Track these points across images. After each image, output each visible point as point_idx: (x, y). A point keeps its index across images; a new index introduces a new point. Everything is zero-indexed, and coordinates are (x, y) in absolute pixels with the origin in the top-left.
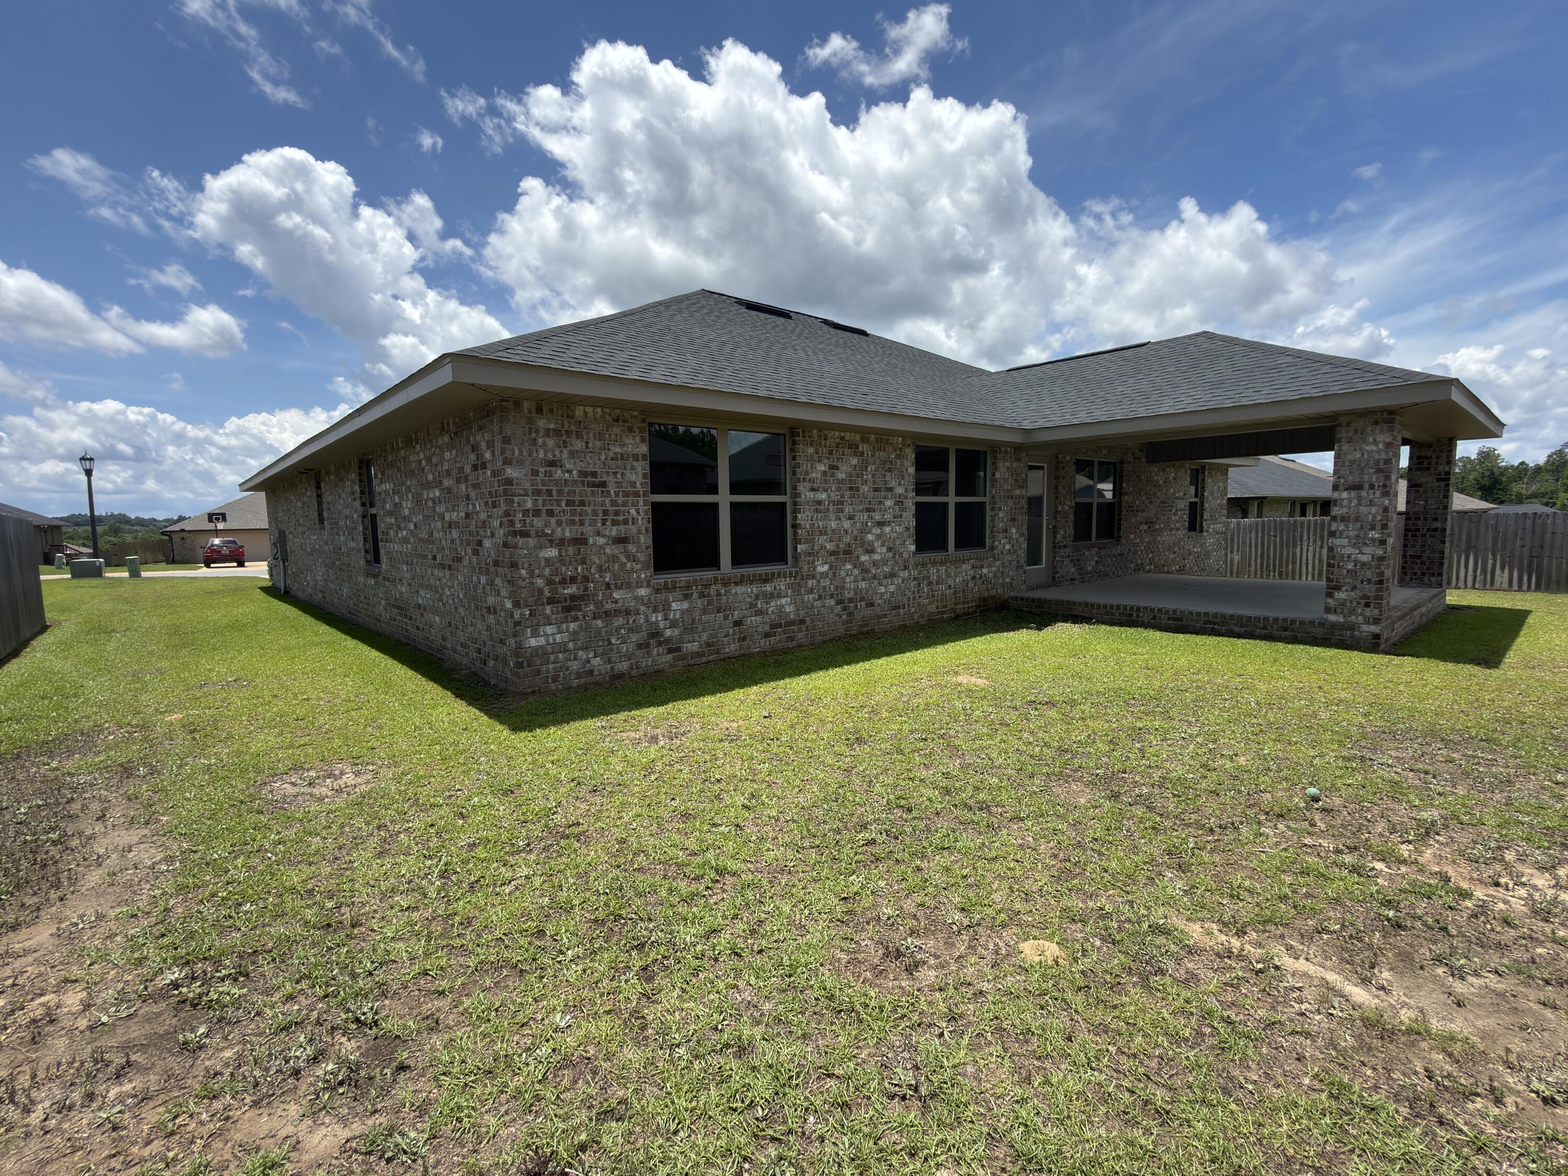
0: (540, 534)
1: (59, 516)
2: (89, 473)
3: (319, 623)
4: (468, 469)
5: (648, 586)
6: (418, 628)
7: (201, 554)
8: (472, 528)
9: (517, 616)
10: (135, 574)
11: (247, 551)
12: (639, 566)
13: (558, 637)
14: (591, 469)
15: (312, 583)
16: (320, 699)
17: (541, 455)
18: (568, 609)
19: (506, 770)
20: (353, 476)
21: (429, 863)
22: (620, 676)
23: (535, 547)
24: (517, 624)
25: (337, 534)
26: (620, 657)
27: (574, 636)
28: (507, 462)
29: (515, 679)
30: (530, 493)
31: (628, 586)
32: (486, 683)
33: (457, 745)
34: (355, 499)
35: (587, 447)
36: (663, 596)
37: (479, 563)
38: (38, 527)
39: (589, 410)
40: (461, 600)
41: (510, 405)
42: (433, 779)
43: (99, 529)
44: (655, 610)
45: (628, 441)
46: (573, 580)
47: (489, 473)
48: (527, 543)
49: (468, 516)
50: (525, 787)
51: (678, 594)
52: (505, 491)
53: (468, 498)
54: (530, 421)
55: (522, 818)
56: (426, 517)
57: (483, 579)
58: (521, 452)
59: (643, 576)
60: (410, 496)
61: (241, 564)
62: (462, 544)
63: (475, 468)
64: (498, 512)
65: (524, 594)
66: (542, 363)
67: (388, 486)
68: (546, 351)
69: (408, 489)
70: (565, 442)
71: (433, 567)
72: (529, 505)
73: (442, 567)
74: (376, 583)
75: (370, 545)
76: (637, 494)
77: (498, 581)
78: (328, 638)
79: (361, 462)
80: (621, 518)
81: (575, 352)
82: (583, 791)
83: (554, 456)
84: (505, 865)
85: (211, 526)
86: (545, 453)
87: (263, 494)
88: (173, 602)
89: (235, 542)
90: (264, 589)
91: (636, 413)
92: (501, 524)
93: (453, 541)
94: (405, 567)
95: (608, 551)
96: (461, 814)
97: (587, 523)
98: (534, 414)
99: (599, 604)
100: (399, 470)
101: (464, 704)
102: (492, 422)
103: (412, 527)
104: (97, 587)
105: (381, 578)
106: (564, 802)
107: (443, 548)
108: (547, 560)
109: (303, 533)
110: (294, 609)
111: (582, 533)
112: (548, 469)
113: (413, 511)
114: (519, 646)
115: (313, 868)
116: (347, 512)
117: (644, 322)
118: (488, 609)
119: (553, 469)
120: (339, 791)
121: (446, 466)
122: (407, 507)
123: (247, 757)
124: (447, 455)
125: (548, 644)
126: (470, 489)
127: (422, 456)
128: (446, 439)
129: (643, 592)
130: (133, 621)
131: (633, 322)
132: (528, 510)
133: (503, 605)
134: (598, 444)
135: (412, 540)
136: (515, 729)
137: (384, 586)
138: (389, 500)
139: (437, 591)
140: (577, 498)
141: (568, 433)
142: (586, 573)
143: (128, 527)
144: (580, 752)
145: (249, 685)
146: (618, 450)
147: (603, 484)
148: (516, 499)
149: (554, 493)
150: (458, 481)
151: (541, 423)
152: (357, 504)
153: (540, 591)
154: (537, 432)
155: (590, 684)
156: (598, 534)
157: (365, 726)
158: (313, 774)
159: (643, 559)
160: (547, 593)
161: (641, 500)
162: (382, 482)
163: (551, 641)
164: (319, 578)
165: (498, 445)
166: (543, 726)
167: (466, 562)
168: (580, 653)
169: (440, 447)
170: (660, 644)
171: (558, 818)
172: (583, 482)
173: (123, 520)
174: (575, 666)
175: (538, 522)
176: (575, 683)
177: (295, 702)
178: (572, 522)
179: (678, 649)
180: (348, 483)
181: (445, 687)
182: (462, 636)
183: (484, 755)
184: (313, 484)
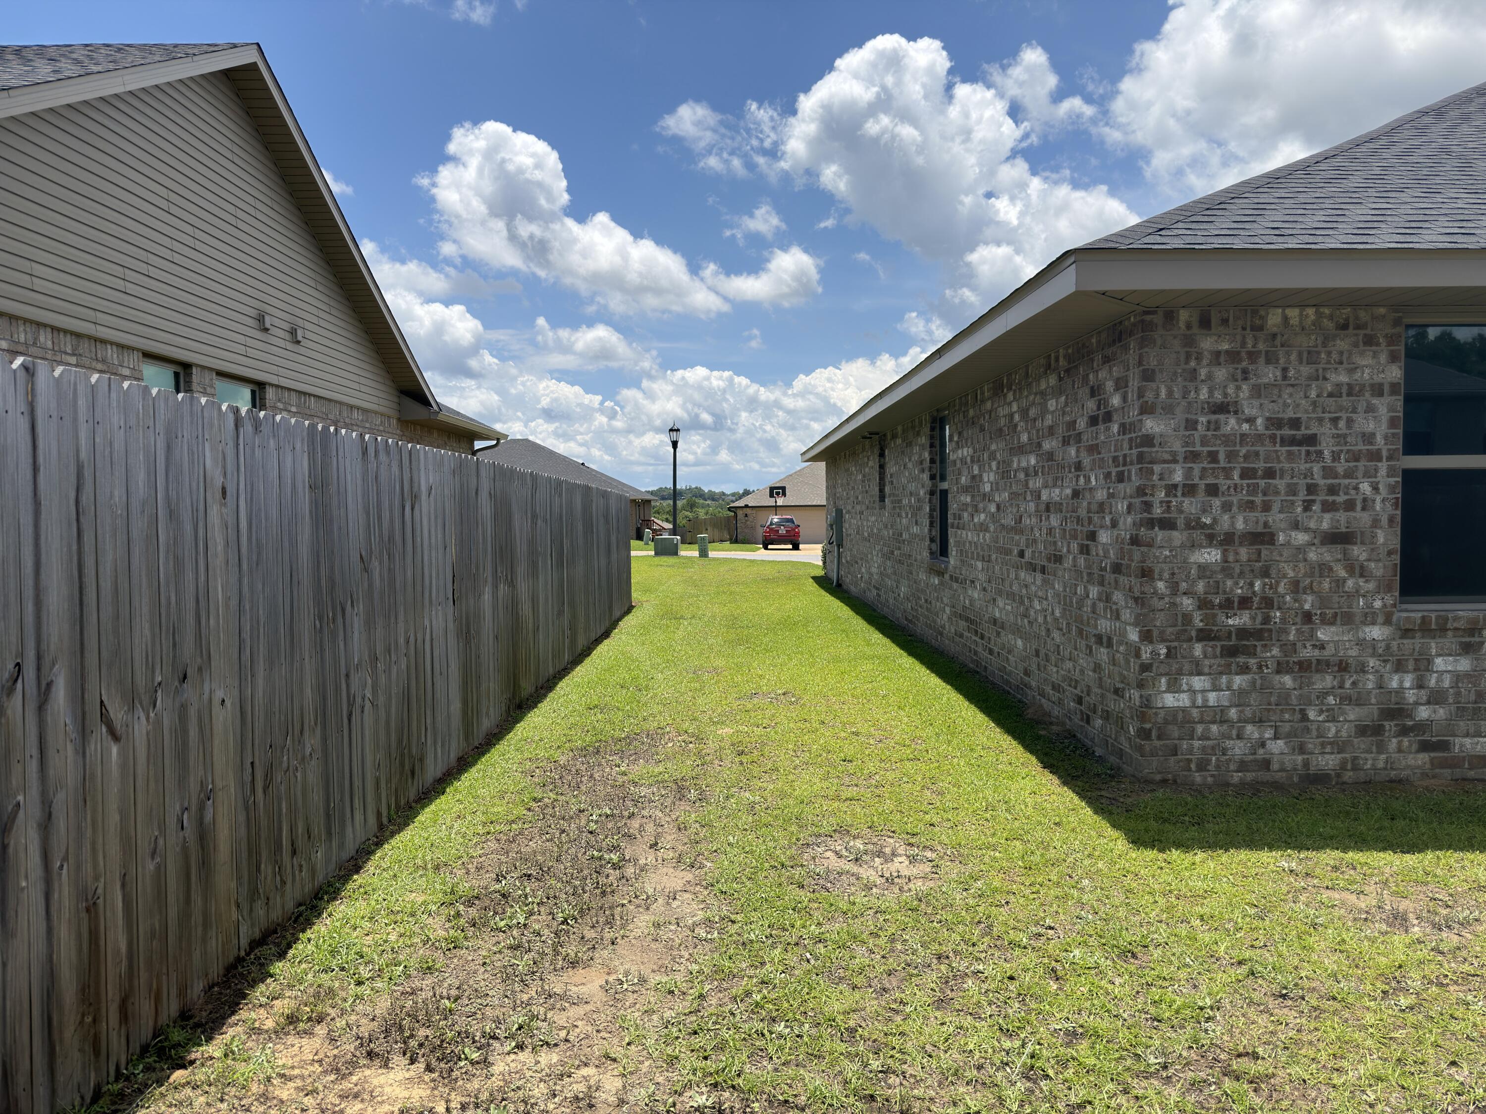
0: (1194, 524)
1: (650, 489)
2: (675, 444)
3: (872, 629)
4: (1081, 424)
5: (1388, 622)
6: (991, 652)
7: (760, 533)
8: (1082, 512)
9: (1146, 655)
10: (704, 554)
11: (803, 531)
12: (1371, 586)
13: (1212, 697)
14: (1290, 414)
15: (866, 576)
16: (871, 736)
17: (1204, 394)
18: (1231, 652)
19: (1122, 913)
20: (923, 440)
21: (1007, 1044)
22: (1320, 779)
23: (1183, 546)
24: (1145, 668)
25: (899, 515)
26: (1323, 745)
27: (1240, 698)
28: (1147, 410)
29: (1136, 755)
30: (1180, 458)
31: (1347, 619)
32: (1088, 753)
33: (1046, 848)
34: (923, 471)
35: (1285, 378)
36: (1418, 642)
37: (1089, 567)
38: (634, 501)
39: (1293, 313)
40: (1056, 620)
41: (1158, 319)
42: (1012, 898)
43: (680, 504)
44: (1399, 667)
45: (1365, 361)
46: (1245, 603)
47: (1115, 428)
48: (1170, 539)
49: (1076, 494)
50: (1157, 953)
51: (1450, 641)
52: (1141, 458)
53: (1079, 467)
54: (1189, 341)
55: (1152, 1010)
56: (1014, 496)
57: (1094, 591)
58: (1170, 394)
59: (1378, 604)
60: (994, 465)
61: (796, 547)
62: (1063, 537)
63: (1093, 421)
64: (1127, 488)
65: (1160, 620)
66: (1217, 243)
67: (965, 452)
68: (1222, 223)
69: (992, 456)
70: (1245, 372)
71: (1017, 567)
72: (1178, 477)
73: (1032, 567)
74: (941, 583)
75: (936, 533)
76: (1375, 456)
77: (1118, 597)
78: (881, 652)
79: (934, 420)
80: (1341, 498)
81: (1274, 217)
82: (1261, 990)
83: (1225, 395)
84: (1126, 1092)
85: (771, 502)
86: (1211, 392)
87: (822, 465)
88: (733, 588)
89: (791, 521)
90: (815, 578)
91: (1382, 310)
92: (1130, 507)
93: (1050, 531)
94: (979, 565)
95: (1312, 556)
96: (1054, 970)
97: (1276, 507)
98: (1195, 330)
99: (1290, 648)
100: (982, 430)
101: (1056, 781)
102: (1126, 348)
103: (993, 509)
104: (673, 566)
105: (947, 576)
106: (1226, 1003)
107: (1035, 541)
108: (1203, 569)
109: (861, 513)
110: (845, 608)
111: (1266, 525)
112: (1213, 417)
113: (996, 487)
114: (1147, 703)
115: (857, 995)
116: (912, 487)
117: (1396, 150)
118: (1099, 639)
119: (1222, 417)
120: (890, 881)
121: (1049, 420)
122: (989, 478)
123: (791, 802)
124: (1052, 404)
125: (1194, 705)
126: (1084, 454)
127: (1015, 407)
128: (1053, 380)
129: (1376, 632)
130: (698, 608)
131: (1375, 152)
132: (1175, 486)
133: (1123, 634)
134: (1306, 370)
135: (992, 528)
136: (1138, 840)
137: (951, 588)
138: (965, 472)
139: (1022, 602)
140: (1260, 465)
141: (1253, 356)
142: (1269, 593)
143: (702, 501)
144: (1252, 911)
145: (797, 702)
146: (1343, 378)
147: (1311, 440)
148: (1157, 468)
149: (1222, 456)
150: (1066, 442)
151: (1207, 344)
152: (925, 476)
153: (1187, 618)
154: (1199, 359)
155: (1263, 783)
156: (1296, 526)
157: (923, 788)
158: (859, 844)
159: (1379, 573)
160: (1198, 623)
161: (1383, 467)
162: (958, 446)
163: (1199, 702)
164: (874, 570)
165: (1134, 383)
166: (1184, 846)
167: (1068, 563)
168: (1249, 728)
169: (1043, 394)
170: (1404, 731)
171: (1216, 1030)
172: (1273, 438)
173: (698, 493)
174: (1238, 749)
175: (1190, 506)
176: (1236, 777)
177: (843, 734)
178: (1250, 506)
179: (1444, 746)
180: (916, 449)
181: (1029, 747)
182: (1054, 674)
183: (1089, 875)
184: (877, 451)
